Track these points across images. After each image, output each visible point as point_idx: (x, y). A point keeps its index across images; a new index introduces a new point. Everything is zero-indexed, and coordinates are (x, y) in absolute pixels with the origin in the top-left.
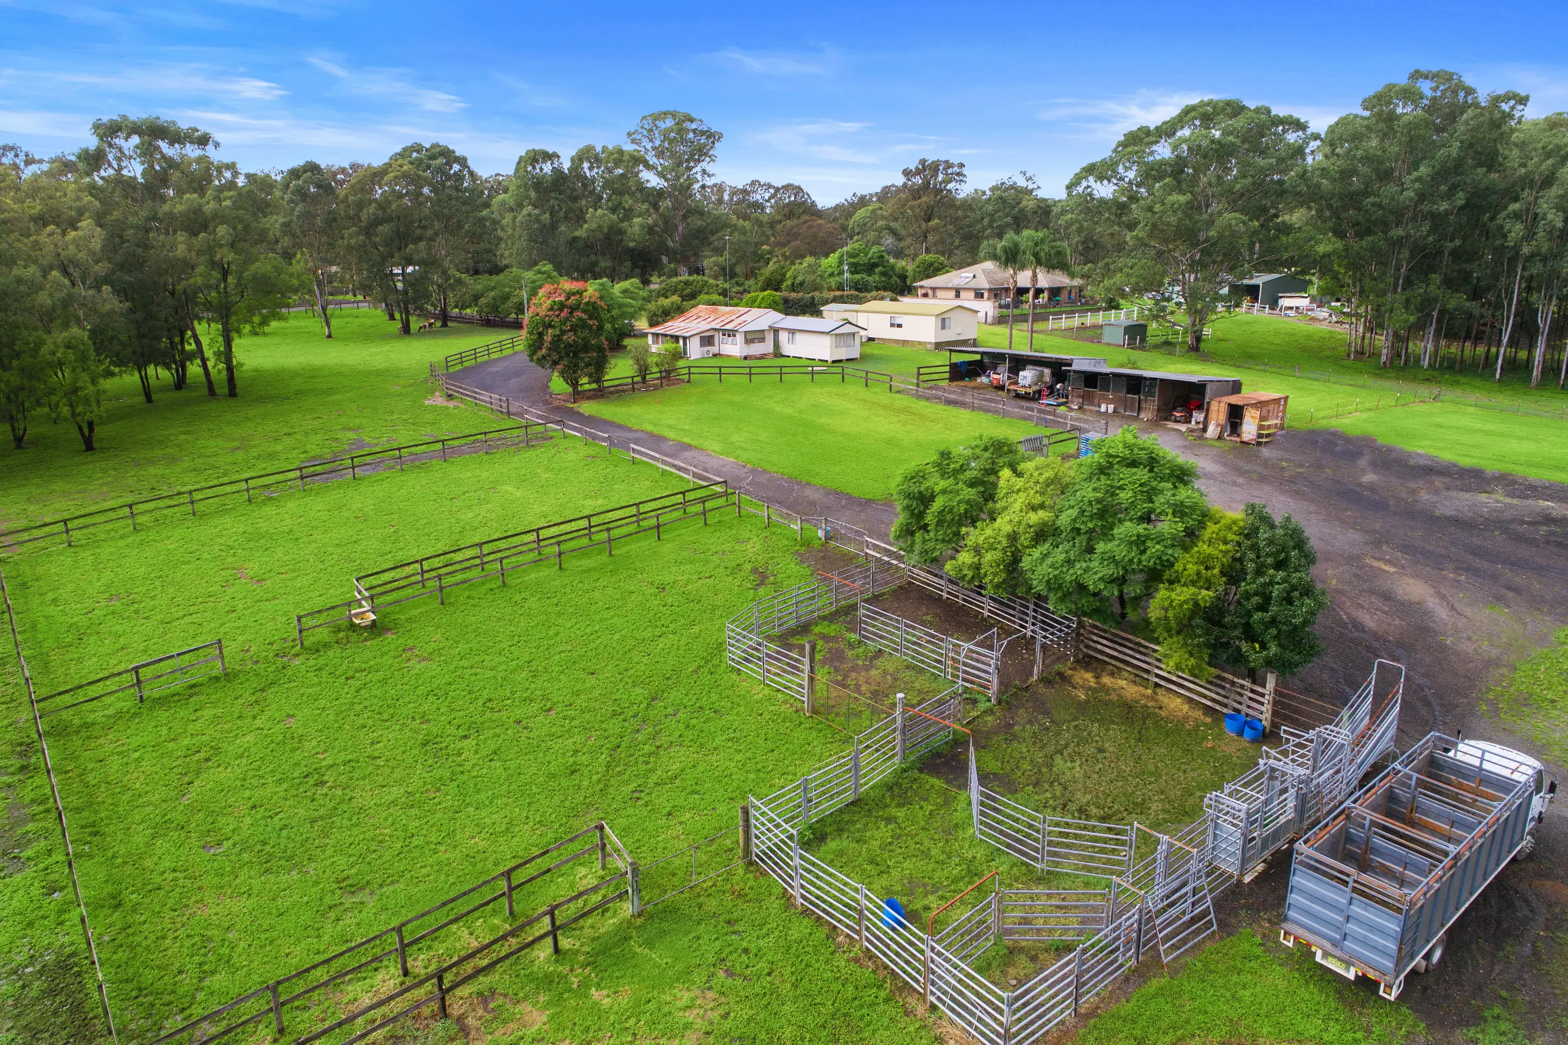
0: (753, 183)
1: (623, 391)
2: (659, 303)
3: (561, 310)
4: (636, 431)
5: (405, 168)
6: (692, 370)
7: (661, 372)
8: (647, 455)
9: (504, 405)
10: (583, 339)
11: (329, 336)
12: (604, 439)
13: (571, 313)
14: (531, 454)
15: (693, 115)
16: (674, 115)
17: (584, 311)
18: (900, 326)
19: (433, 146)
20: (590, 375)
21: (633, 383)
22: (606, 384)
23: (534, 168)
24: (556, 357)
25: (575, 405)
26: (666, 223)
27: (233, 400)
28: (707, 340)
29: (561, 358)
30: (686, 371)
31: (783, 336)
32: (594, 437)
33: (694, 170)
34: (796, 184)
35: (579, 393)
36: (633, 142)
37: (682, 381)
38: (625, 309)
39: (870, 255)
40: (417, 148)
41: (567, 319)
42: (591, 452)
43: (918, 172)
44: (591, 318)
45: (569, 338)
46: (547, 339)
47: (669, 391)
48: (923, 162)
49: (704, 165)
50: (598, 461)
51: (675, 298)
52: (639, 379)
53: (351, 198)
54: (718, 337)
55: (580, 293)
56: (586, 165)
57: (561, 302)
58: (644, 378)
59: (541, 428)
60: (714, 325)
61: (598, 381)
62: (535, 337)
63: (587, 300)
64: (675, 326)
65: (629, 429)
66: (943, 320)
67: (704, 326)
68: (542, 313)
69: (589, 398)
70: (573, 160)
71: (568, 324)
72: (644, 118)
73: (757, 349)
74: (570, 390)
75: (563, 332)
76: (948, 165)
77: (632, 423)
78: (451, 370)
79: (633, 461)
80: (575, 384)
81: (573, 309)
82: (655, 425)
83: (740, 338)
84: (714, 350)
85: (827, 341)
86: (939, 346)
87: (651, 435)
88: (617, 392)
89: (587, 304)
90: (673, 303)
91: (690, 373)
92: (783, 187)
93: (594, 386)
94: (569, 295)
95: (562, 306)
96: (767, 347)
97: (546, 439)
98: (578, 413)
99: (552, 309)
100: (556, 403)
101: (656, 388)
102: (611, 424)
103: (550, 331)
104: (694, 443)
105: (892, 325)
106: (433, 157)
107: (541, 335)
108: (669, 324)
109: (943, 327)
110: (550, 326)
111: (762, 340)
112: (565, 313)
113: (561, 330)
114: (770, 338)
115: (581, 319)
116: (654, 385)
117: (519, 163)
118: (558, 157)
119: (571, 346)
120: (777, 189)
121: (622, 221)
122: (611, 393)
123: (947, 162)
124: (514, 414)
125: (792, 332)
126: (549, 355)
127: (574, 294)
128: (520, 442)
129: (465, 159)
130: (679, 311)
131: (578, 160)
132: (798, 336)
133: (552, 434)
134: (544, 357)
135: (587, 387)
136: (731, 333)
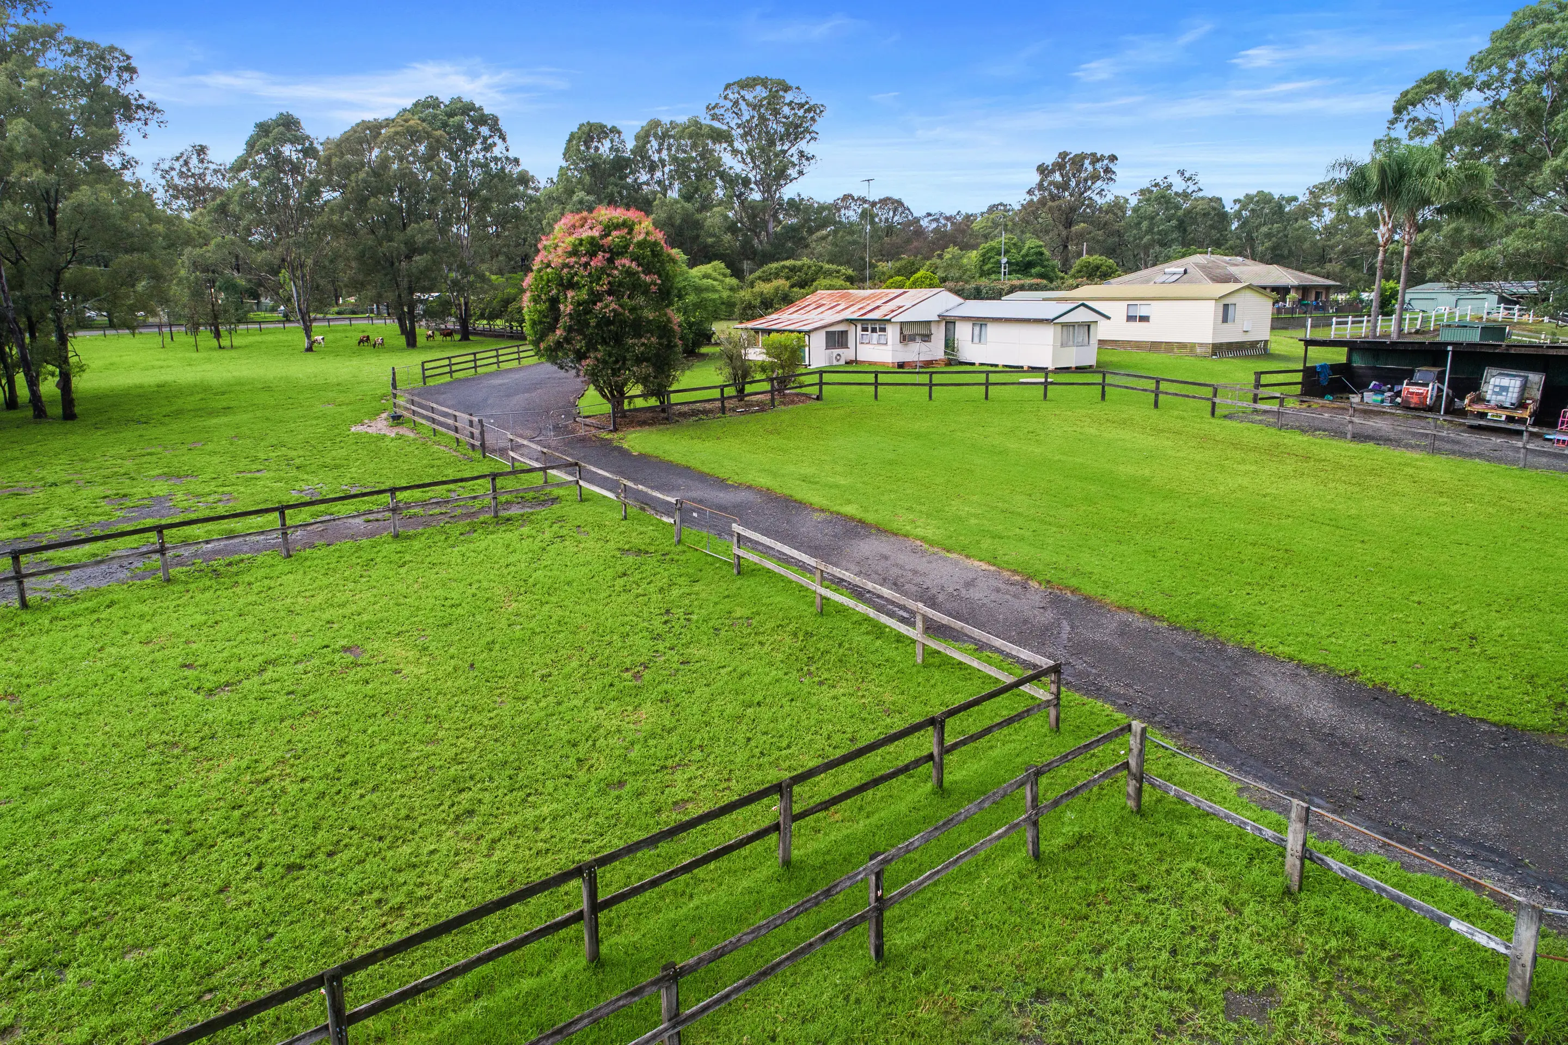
0: (846, 197)
1: (705, 412)
2: (756, 289)
3: (593, 255)
4: (737, 487)
5: (411, 122)
6: (826, 378)
7: (771, 380)
8: (766, 551)
9: (477, 432)
10: (633, 310)
11: (309, 349)
12: (668, 509)
13: (611, 261)
14: (502, 536)
15: (790, 82)
16: (764, 83)
17: (635, 258)
18: (1144, 319)
19: (453, 101)
20: (644, 380)
21: (723, 399)
22: (675, 398)
23: (588, 148)
24: (580, 344)
25: (617, 436)
26: (753, 217)
27: (69, 425)
28: (837, 339)
29: (591, 346)
30: (815, 379)
31: (963, 332)
32: (646, 503)
33: (790, 153)
34: (896, 197)
35: (624, 414)
36: (714, 117)
37: (808, 396)
38: (705, 295)
39: (1023, 252)
40: (433, 103)
41: (602, 271)
42: (637, 541)
43: (1060, 166)
44: (648, 271)
45: (609, 305)
46: (566, 308)
47: (784, 414)
48: (1063, 155)
49: (802, 145)
50: (652, 562)
51: (781, 283)
52: (730, 391)
53: (335, 160)
54: (854, 333)
55: (629, 227)
56: (655, 144)
57: (592, 241)
58: (741, 391)
59: (537, 478)
60: (847, 314)
61: (660, 392)
62: (543, 307)
63: (641, 237)
64: (785, 318)
65: (721, 483)
66: (1226, 307)
67: (830, 317)
68: (556, 261)
69: (643, 423)
70: (637, 138)
71: (605, 280)
72: (728, 87)
73: (916, 352)
74: (607, 408)
75: (596, 297)
76: (1095, 159)
77: (725, 470)
78: (431, 383)
79: (741, 569)
80: (616, 395)
81: (614, 254)
82: (774, 475)
83: (892, 333)
84: (848, 354)
85: (1048, 334)
86: (1219, 350)
87: (769, 496)
88: (694, 413)
89: (641, 245)
90: (777, 289)
91: (821, 384)
92: (881, 201)
93: (653, 402)
94: (608, 229)
95: (594, 247)
96: (935, 350)
97: (543, 503)
98: (620, 449)
99: (574, 253)
100: (582, 432)
101: (762, 408)
102: (686, 471)
103: (570, 294)
104: (870, 518)
105: (1130, 318)
106: (451, 115)
107: (554, 302)
108: (774, 316)
109: (1225, 320)
110: (571, 285)
111: (927, 338)
112: (599, 261)
113: (591, 292)
114: (939, 334)
115: (629, 273)
116: (758, 403)
117: (570, 141)
118: (619, 133)
119: (609, 322)
120: (874, 204)
121: (700, 210)
122: (683, 415)
123: (1094, 155)
124: (493, 451)
125: (981, 322)
126: (568, 340)
127: (617, 227)
128: (482, 510)
129: (495, 120)
130: (787, 300)
131: (643, 138)
132: (991, 329)
133: (557, 492)
134: (559, 345)
135: (640, 403)
136: (879, 326)
